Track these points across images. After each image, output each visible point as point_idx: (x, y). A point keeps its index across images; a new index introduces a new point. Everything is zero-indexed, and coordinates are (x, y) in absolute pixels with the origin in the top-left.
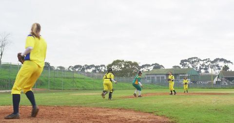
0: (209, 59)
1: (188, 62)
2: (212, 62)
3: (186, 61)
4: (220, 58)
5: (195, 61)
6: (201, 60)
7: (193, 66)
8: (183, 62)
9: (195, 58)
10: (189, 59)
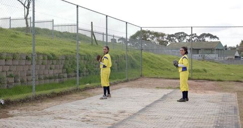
0: (195, 34)
1: (175, 37)
2: (199, 37)
3: (172, 36)
4: (207, 33)
5: (182, 36)
6: (187, 35)
7: (179, 41)
8: (170, 37)
9: (181, 33)
10: (176, 34)
